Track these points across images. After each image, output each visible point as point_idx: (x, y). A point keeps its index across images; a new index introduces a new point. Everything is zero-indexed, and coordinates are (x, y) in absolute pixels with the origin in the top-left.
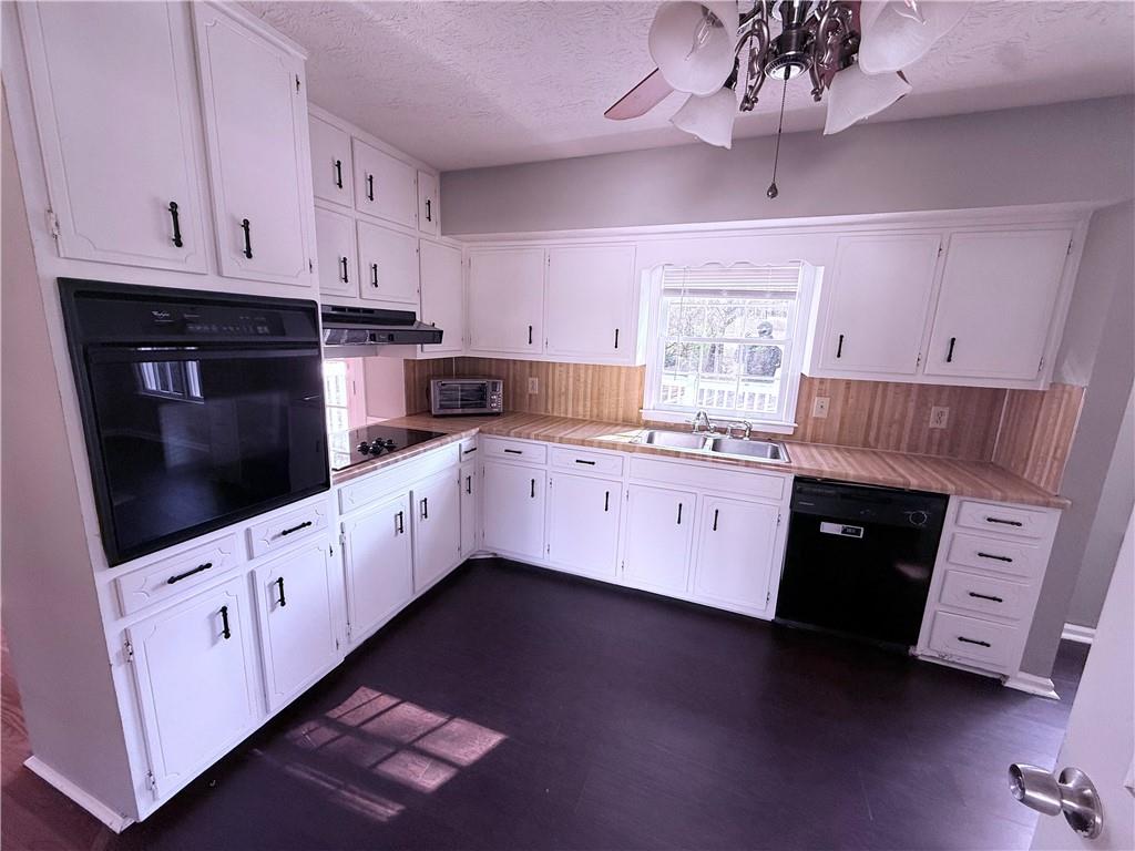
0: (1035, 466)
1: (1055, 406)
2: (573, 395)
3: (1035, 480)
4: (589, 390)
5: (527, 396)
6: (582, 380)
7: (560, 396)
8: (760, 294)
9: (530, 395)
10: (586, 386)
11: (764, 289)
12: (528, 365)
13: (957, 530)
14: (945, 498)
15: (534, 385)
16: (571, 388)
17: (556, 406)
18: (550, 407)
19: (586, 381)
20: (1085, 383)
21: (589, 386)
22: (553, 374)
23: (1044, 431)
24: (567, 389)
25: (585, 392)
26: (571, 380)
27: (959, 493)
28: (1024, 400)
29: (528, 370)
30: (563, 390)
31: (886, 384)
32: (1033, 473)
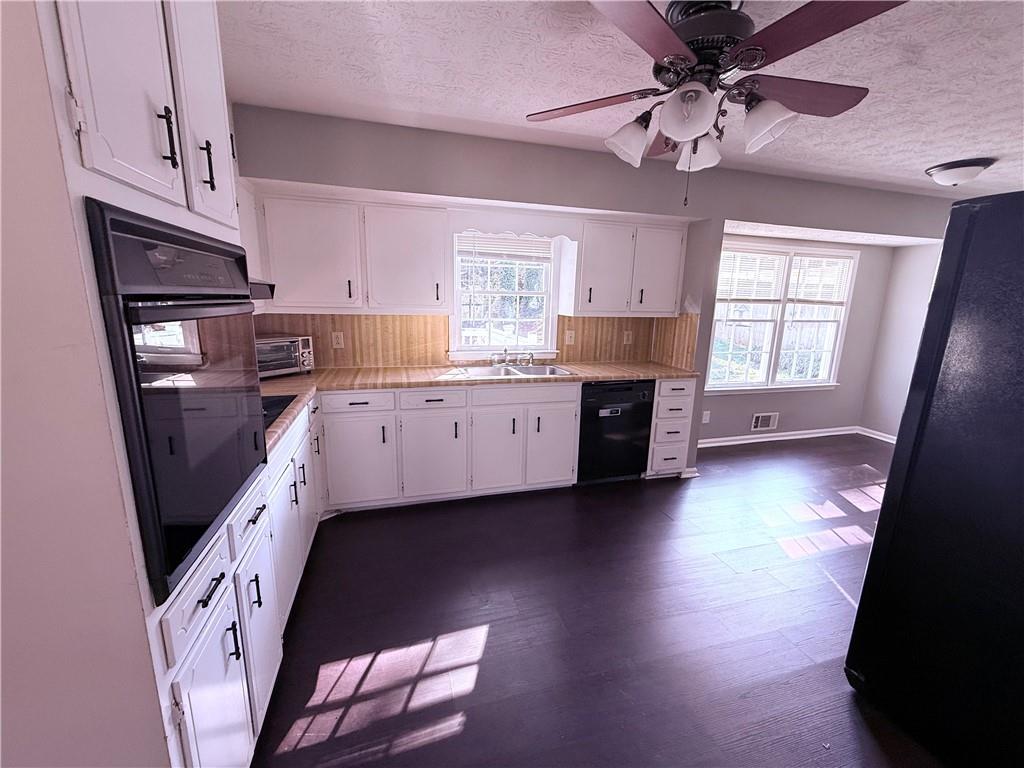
0: (677, 359)
1: (684, 325)
2: (383, 343)
3: (679, 366)
4: (398, 340)
5: (332, 352)
6: (391, 331)
7: (369, 348)
8: (529, 258)
9: (336, 350)
10: (394, 337)
11: (532, 254)
12: (329, 321)
13: (660, 399)
14: (653, 381)
15: (338, 340)
16: (379, 338)
17: (365, 358)
18: (358, 360)
19: (394, 333)
20: (699, 312)
21: (398, 336)
22: (360, 327)
23: (679, 341)
24: (375, 341)
25: (395, 343)
26: (379, 331)
27: (661, 377)
28: (664, 323)
29: (329, 327)
30: (371, 341)
31: (603, 318)
32: (677, 363)
